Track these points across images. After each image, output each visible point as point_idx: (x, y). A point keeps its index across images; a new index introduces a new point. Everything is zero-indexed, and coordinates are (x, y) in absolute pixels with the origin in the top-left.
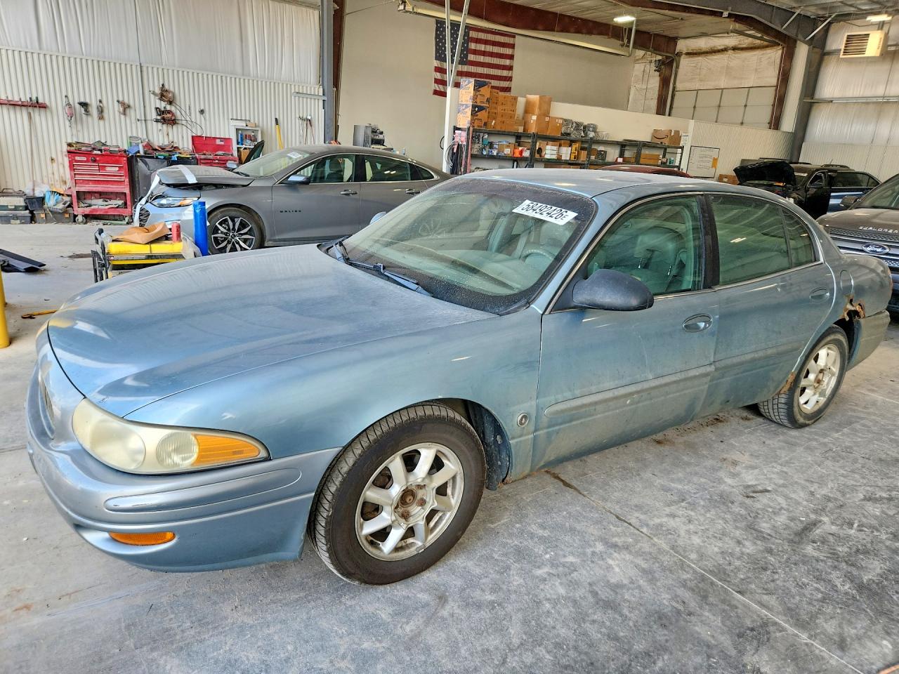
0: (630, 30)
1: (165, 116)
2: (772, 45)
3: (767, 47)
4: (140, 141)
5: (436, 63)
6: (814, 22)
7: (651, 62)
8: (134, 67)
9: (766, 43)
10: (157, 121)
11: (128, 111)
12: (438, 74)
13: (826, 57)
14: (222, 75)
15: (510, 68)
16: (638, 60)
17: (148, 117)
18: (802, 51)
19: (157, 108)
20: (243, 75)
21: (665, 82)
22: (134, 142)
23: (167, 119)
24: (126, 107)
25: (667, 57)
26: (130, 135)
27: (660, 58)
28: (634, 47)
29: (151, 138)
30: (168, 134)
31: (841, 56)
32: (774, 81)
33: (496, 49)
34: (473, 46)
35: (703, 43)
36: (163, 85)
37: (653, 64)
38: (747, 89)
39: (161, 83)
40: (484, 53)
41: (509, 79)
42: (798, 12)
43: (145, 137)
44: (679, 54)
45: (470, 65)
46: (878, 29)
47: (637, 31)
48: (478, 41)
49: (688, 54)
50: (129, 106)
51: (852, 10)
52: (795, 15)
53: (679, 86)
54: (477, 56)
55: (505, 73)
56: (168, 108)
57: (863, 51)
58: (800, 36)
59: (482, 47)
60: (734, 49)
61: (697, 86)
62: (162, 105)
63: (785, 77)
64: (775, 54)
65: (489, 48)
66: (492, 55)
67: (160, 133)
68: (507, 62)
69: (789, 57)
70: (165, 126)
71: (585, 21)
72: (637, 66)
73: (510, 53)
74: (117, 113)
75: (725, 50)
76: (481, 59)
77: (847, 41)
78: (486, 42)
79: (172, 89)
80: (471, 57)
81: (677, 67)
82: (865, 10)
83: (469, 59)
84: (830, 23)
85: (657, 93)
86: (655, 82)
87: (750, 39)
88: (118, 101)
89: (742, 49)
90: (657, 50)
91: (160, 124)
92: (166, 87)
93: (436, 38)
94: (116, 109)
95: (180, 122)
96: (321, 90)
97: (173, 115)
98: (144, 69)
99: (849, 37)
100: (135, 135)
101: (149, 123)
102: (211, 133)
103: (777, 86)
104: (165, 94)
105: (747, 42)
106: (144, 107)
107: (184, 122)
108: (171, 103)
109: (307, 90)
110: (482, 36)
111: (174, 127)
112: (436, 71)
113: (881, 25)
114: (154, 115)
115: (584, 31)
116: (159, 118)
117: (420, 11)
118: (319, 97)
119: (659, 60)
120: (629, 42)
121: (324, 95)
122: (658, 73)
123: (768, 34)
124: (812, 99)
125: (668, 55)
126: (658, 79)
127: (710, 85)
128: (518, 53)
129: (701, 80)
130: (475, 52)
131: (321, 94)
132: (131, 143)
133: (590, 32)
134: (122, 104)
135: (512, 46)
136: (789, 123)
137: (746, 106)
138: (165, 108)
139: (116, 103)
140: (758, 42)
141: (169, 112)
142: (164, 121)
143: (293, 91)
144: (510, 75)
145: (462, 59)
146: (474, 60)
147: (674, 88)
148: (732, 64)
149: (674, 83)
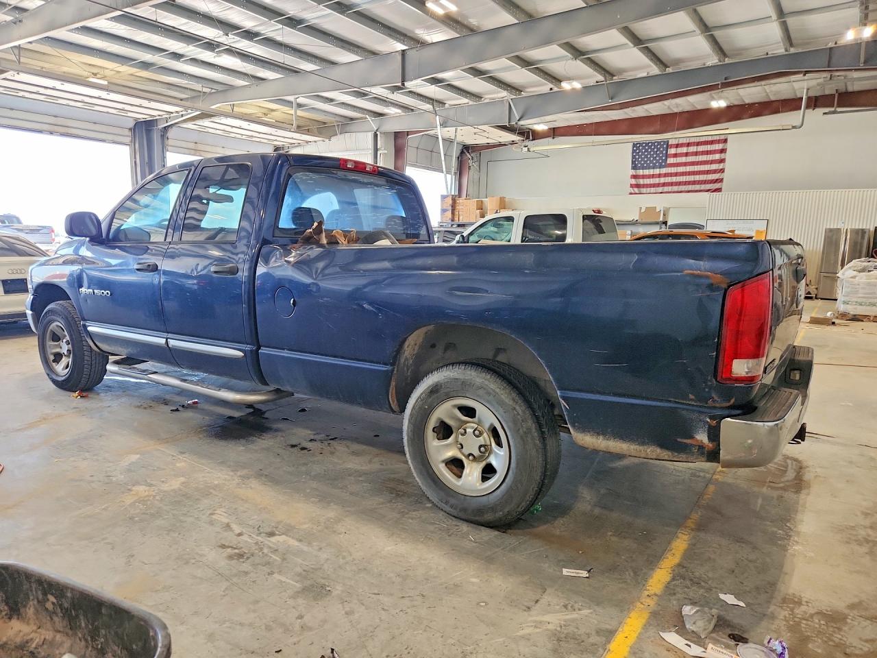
5: (633, 172)
12: (633, 180)
15: (721, 161)
33: (701, 148)
34: (672, 151)
40: (687, 154)
41: (722, 171)
45: (669, 167)
48: (677, 146)
54: (678, 158)
55: (714, 167)
59: (684, 150)
65: (692, 149)
66: (696, 154)
68: (717, 156)
73: (721, 148)
76: (683, 160)
80: (670, 160)
83: (668, 162)
93: (633, 153)
112: (631, 178)
128: (729, 146)
130: (675, 155)
144: (721, 167)
145: (661, 164)
146: (675, 162)
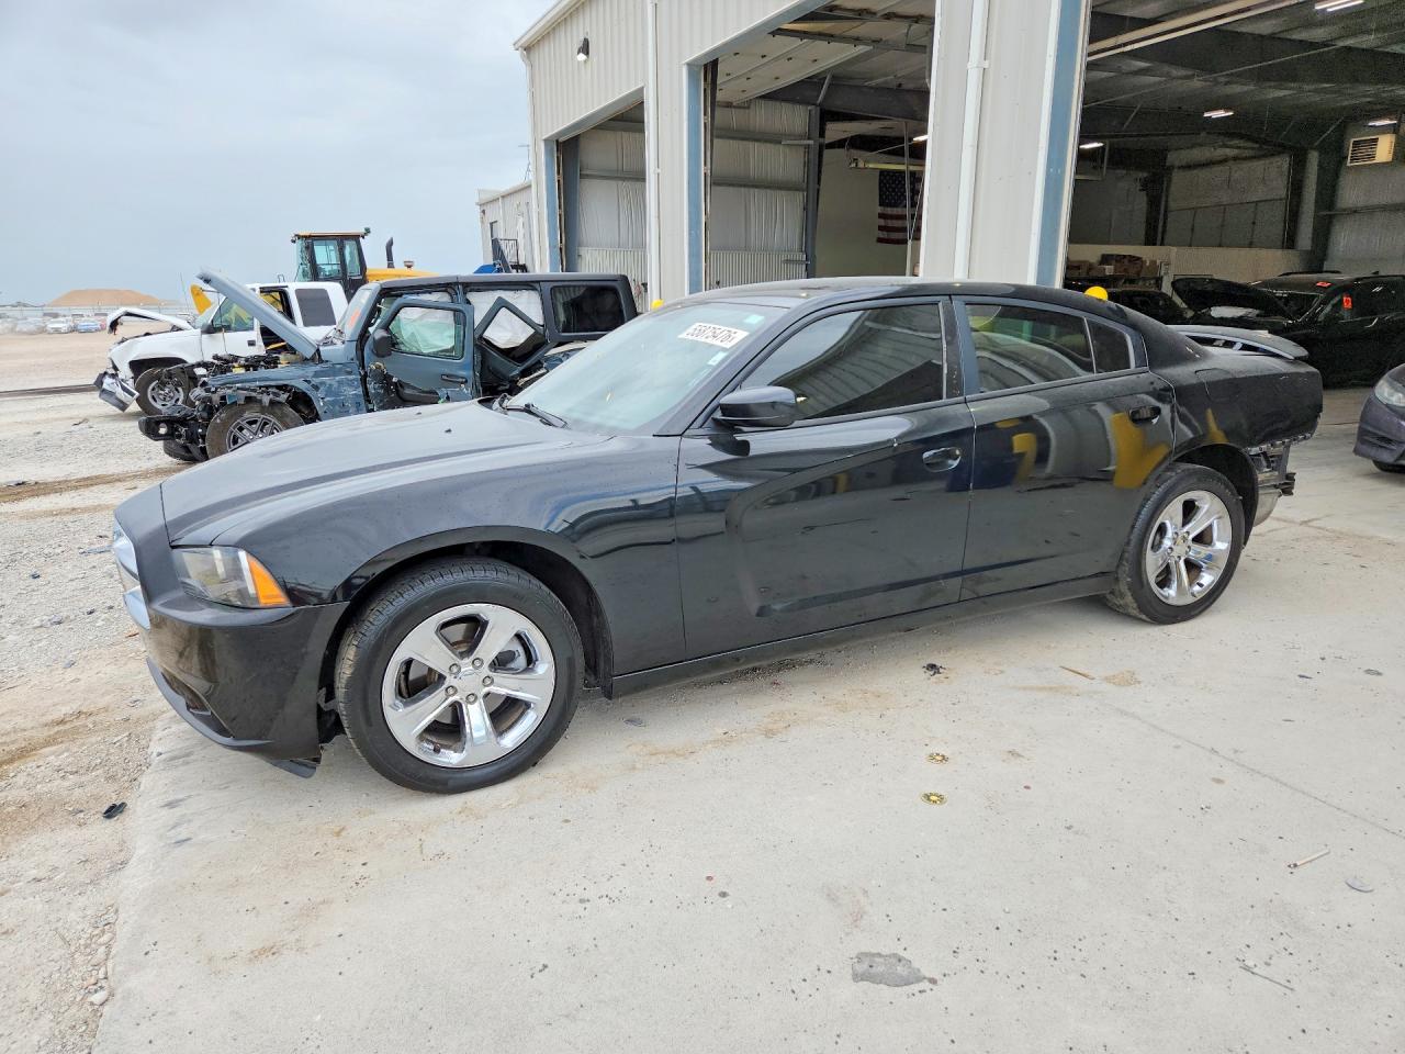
2: (1276, 154)
3: (1273, 155)
5: (879, 209)
6: (1320, 125)
7: (1135, 181)
12: (881, 220)
16: (1119, 179)
18: (1314, 158)
21: (1154, 203)
25: (1155, 173)
27: (1145, 175)
31: (1349, 165)
32: (1283, 193)
35: (1197, 154)
37: (1138, 184)
38: (1254, 205)
44: (1171, 168)
46: (1387, 133)
49: (1182, 168)
52: (1293, 122)
53: (1173, 205)
57: (1373, 157)
58: (1308, 142)
60: (1235, 159)
61: (1194, 203)
63: (1296, 188)
64: (1283, 163)
69: (1299, 165)
72: (1119, 186)
75: (1224, 161)
77: (1353, 147)
81: (1169, 183)
85: (1144, 217)
86: (1141, 201)
89: (1246, 159)
90: (1140, 167)
93: (880, 184)
96: (805, 255)
99: (1356, 143)
103: (1287, 198)
112: (879, 217)
113: (1389, 129)
118: (804, 262)
119: (1145, 178)
120: (1102, 162)
122: (1144, 193)
123: (1266, 145)
124: (1331, 210)
125: (1157, 170)
126: (1145, 200)
127: (1210, 201)
129: (1199, 197)
131: (805, 258)
136: (1305, 239)
137: (1254, 223)
143: (784, 258)
147: (1166, 207)
148: (1236, 175)
149: (1167, 201)
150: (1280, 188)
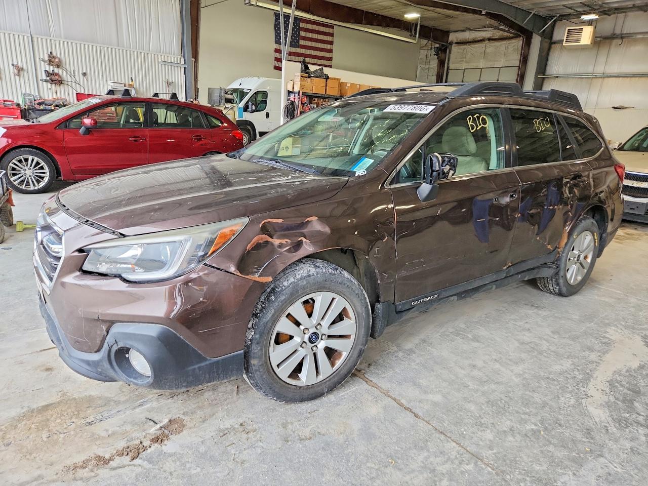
0: (416, 25)
1: (53, 77)
2: (516, 36)
3: (512, 38)
4: (32, 97)
5: (276, 46)
6: (545, 20)
7: (431, 49)
8: (26, 37)
9: (512, 35)
10: (46, 81)
11: (21, 73)
12: (276, 54)
13: (553, 45)
14: (101, 45)
15: (330, 51)
16: (422, 47)
17: (40, 78)
18: (536, 40)
19: (46, 71)
20: (118, 46)
21: (441, 63)
22: (28, 98)
23: (55, 80)
24: (20, 71)
25: (443, 45)
26: (24, 92)
27: (438, 45)
28: (419, 38)
29: (42, 95)
30: (56, 92)
31: (564, 44)
32: (517, 63)
33: (320, 37)
34: (302, 34)
35: (467, 36)
36: (51, 53)
37: (433, 50)
38: (499, 69)
39: (49, 51)
40: (311, 40)
41: (330, 59)
42: (533, 12)
43: (37, 94)
44: (451, 43)
45: (301, 48)
46: (589, 25)
47: (421, 26)
48: (306, 30)
49: (457, 43)
50: (22, 69)
51: (571, 11)
52: (532, 14)
53: (452, 66)
54: (306, 42)
55: (327, 55)
56: (56, 70)
57: (578, 41)
58: (535, 30)
59: (310, 35)
60: (489, 39)
61: (464, 66)
62: (51, 69)
63: (524, 60)
64: (518, 43)
65: (315, 36)
66: (317, 41)
67: (50, 91)
68: (329, 47)
69: (528, 43)
70: (53, 85)
71: (384, 18)
72: (422, 52)
73: (331, 40)
74: (12, 75)
75: (482, 40)
76: (309, 44)
77: (568, 33)
78: (312, 31)
79: (58, 56)
80: (302, 42)
81: (450, 52)
82: (579, 12)
83: (300, 43)
84: (555, 22)
85: (436, 71)
86: (434, 64)
87: (501, 32)
88: (13, 65)
89: (495, 40)
90: (435, 39)
91: (49, 84)
92: (54, 54)
93: (275, 28)
94: (12, 71)
95: (66, 82)
96: (182, 60)
97: (59, 76)
98: (35, 39)
99: (569, 30)
100: (28, 92)
101: (40, 82)
102: (92, 92)
103: (519, 66)
104: (52, 60)
105: (498, 34)
106: (36, 70)
107: (69, 83)
108: (58, 66)
109: (171, 60)
110: (309, 26)
111: (62, 86)
112: (275, 52)
113: (590, 23)
114: (44, 77)
115: (384, 24)
116: (48, 78)
117: (261, 4)
118: (180, 65)
119: (437, 47)
120: (416, 33)
121: (185, 63)
122: (436, 57)
123: (513, 29)
124: (544, 75)
125: (443, 43)
126: (436, 61)
127: (473, 65)
128: (336, 40)
129: (467, 62)
130: (304, 38)
131: (182, 62)
132: (25, 99)
133: (387, 26)
134: (17, 67)
135: (332, 35)
137: (497, 80)
138: (53, 71)
139: (11, 67)
140: (506, 34)
141: (56, 74)
142: (52, 81)
143: (160, 60)
144: (331, 56)
145: (295, 43)
146: (304, 44)
147: (448, 68)
148: (488, 50)
149: (448, 64)
150: (515, 60)
